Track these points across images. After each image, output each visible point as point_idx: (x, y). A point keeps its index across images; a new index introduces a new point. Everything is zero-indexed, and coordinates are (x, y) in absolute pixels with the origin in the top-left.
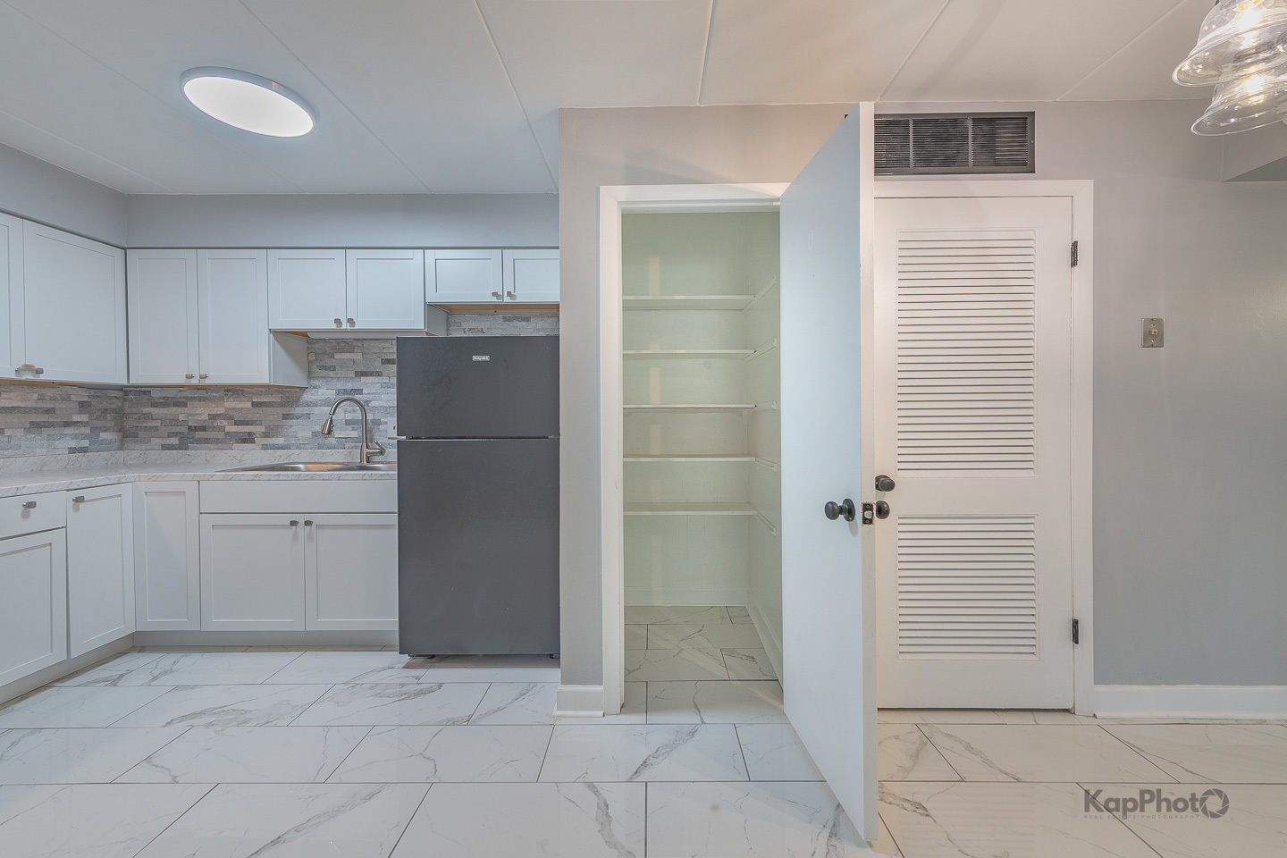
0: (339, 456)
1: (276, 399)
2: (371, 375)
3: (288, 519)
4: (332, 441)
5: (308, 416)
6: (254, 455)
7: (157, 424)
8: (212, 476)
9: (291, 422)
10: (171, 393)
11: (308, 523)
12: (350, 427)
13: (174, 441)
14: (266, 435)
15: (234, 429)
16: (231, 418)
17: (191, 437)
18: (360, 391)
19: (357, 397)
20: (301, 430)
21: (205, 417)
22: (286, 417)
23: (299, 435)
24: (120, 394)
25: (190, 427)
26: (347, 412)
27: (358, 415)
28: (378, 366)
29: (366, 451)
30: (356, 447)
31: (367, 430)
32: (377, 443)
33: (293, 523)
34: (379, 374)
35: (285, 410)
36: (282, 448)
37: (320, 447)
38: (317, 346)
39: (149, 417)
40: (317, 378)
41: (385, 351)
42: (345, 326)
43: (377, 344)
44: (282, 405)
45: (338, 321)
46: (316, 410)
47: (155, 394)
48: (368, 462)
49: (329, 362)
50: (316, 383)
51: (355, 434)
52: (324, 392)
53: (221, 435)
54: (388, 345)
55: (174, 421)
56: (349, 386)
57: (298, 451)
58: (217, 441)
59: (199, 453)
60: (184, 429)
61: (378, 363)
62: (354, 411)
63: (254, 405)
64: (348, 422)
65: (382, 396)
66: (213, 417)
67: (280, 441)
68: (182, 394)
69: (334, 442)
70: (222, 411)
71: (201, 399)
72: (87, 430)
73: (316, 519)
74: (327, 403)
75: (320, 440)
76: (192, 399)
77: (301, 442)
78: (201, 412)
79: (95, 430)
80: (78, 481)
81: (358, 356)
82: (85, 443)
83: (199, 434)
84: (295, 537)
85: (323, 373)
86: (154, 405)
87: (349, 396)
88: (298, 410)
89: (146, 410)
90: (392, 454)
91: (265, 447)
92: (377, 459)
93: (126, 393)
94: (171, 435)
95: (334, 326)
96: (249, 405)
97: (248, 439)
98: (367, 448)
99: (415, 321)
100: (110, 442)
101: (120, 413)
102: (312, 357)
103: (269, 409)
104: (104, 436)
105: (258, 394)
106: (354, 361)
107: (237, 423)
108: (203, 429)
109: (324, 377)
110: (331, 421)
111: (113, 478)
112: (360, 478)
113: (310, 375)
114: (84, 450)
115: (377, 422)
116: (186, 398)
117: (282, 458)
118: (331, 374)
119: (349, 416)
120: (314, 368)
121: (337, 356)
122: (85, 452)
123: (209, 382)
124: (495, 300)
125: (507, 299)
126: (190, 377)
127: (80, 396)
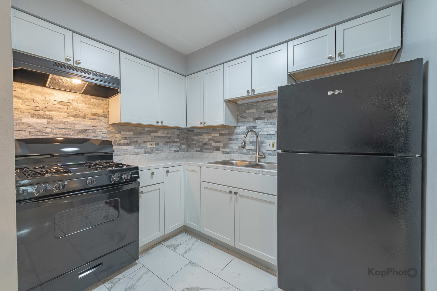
0: (247, 158)
1: (226, 132)
2: (260, 119)
3: (228, 189)
4: (245, 151)
5: (237, 139)
6: (220, 156)
7: (195, 142)
8: (204, 165)
9: (231, 142)
10: (199, 131)
11: (236, 193)
12: (251, 144)
13: (199, 149)
14: (224, 147)
15: (214, 144)
16: (214, 140)
17: (204, 148)
18: (255, 127)
19: (255, 130)
20: (235, 145)
21: (207, 140)
22: (230, 140)
23: (234, 148)
24: (187, 132)
25: (203, 144)
26: (251, 137)
27: (255, 139)
28: (263, 114)
29: (258, 156)
30: (254, 154)
31: (258, 145)
32: (262, 153)
33: (230, 192)
34: (263, 118)
35: (228, 137)
36: (228, 153)
37: (241, 153)
38: (240, 108)
39: (193, 140)
40: (240, 122)
41: (266, 106)
42: (251, 93)
43: (263, 104)
44: (229, 134)
45: (248, 92)
46: (240, 137)
47: (195, 131)
48: (259, 162)
49: (245, 115)
50: (240, 124)
51: (253, 148)
52: (242, 128)
53: (211, 147)
54: (267, 103)
55: (199, 141)
56: (251, 125)
57: (233, 155)
58: (209, 149)
59: (206, 154)
60: (202, 144)
61: (263, 113)
62: (253, 137)
63: (221, 135)
64: (251, 142)
65: (265, 129)
66: (209, 140)
67: (227, 150)
68: (201, 131)
69: (246, 151)
70: (211, 137)
71: (206, 133)
72: (179, 144)
73: (240, 192)
74: (243, 133)
75: (241, 150)
76: (204, 133)
77: (234, 151)
78: (205, 138)
79: (181, 144)
80: (168, 164)
81: (255, 111)
82: (178, 149)
83: (206, 147)
84: (231, 199)
85: (242, 120)
86: (195, 136)
87: (251, 130)
88: (234, 137)
89: (193, 137)
90: (274, 159)
91: (223, 152)
92: (262, 160)
93: (189, 131)
94: (199, 146)
95: (246, 94)
96: (218, 135)
97: (218, 149)
98: (258, 155)
100: (184, 149)
101: (187, 138)
102: (238, 113)
103: (224, 136)
104: (183, 146)
105: (221, 130)
106: (253, 113)
107: (215, 142)
108: (206, 144)
109: (242, 122)
110: (245, 141)
111: (178, 163)
112: (257, 172)
113: (238, 121)
114: (178, 151)
115: (262, 142)
116: (202, 132)
117: (228, 158)
118: (245, 120)
119: (251, 139)
120: (239, 118)
121: (247, 111)
122: (179, 152)
123: (206, 125)
124: (329, 61)
125: (338, 59)
126: (201, 123)
127: (177, 132)
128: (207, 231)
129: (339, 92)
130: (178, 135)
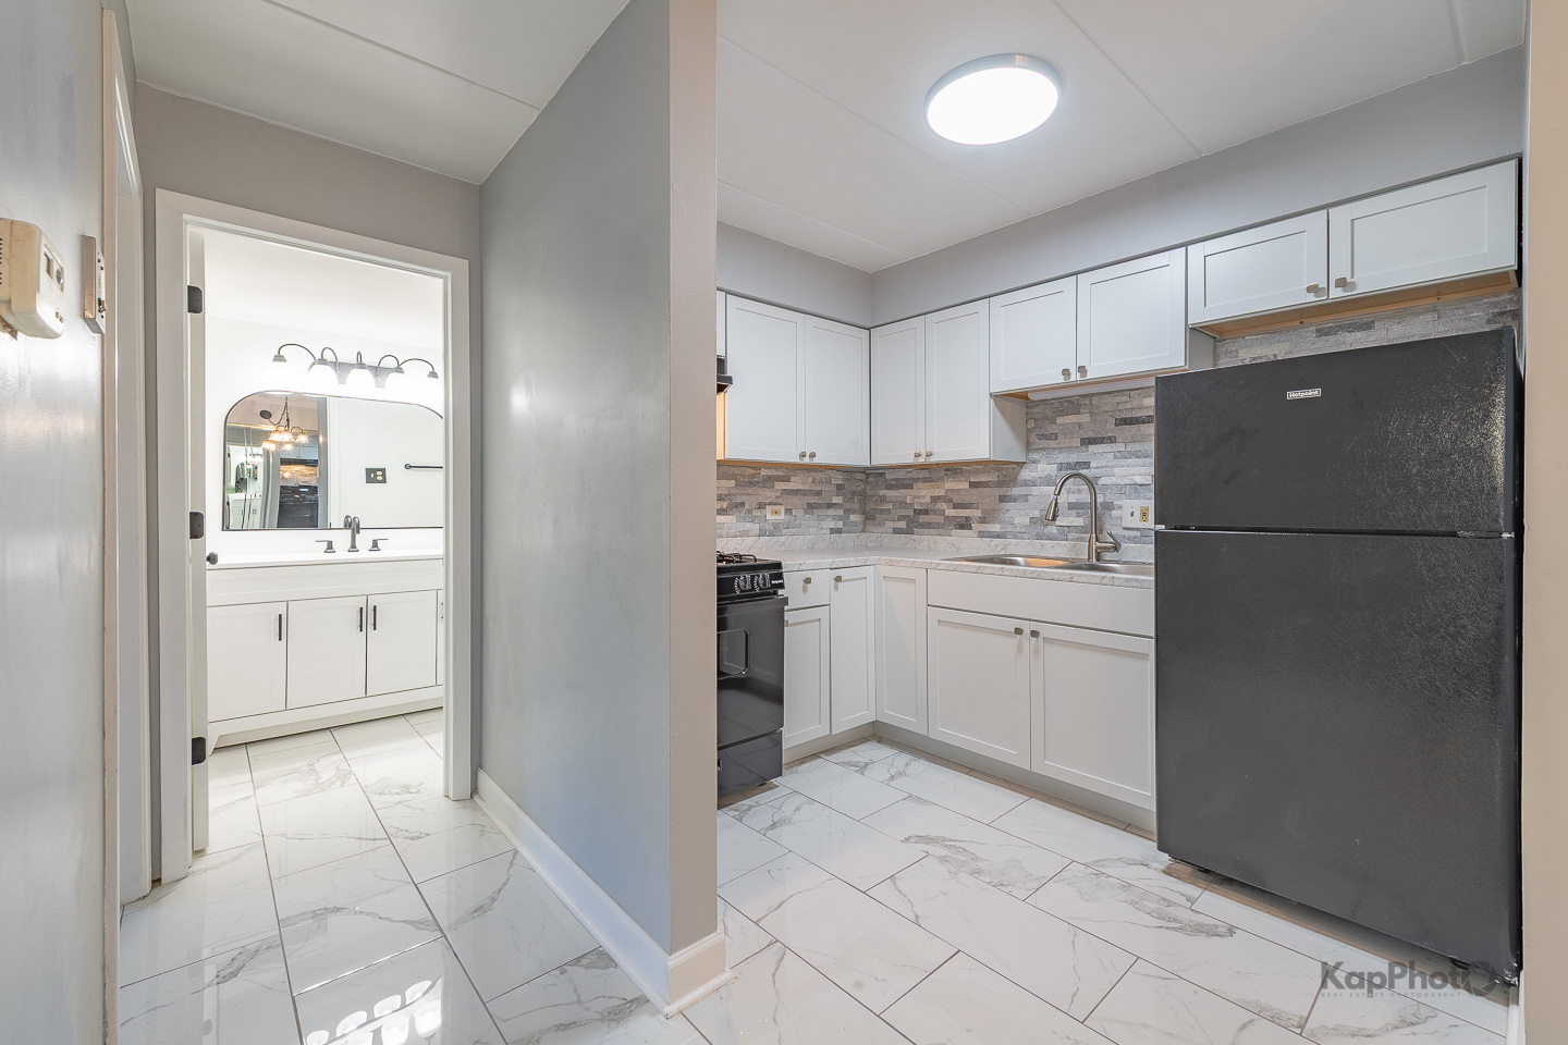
0: (1061, 549)
1: (992, 477)
2: (1102, 443)
3: (1011, 625)
4: (1052, 529)
5: (1025, 498)
6: (970, 543)
7: (890, 506)
8: (938, 564)
9: (1008, 505)
10: (901, 474)
11: (1034, 634)
12: (1074, 512)
13: (903, 525)
14: (983, 520)
15: (951, 512)
16: (950, 500)
17: (916, 521)
18: (1087, 465)
19: (1084, 472)
20: (1018, 515)
21: (928, 500)
22: (1003, 499)
23: (1016, 521)
24: (863, 476)
25: (915, 510)
26: (1076, 493)
27: (1086, 497)
28: (1110, 429)
29: (1095, 545)
30: (1082, 539)
31: (1097, 515)
32: (1110, 535)
33: (1018, 631)
34: (1112, 440)
35: (1001, 491)
36: (998, 537)
37: (1039, 537)
38: (1036, 410)
39: (883, 499)
40: (1036, 450)
41: (1121, 407)
42: (1075, 377)
43: (1110, 399)
44: (999, 484)
45: (1066, 372)
46: (1035, 490)
47: (889, 476)
48: (1098, 560)
49: (1051, 429)
50: (1036, 456)
51: (1080, 522)
52: (1044, 467)
53: (941, 519)
54: (1124, 399)
55: (903, 504)
56: (1074, 458)
57: (1015, 541)
58: (938, 526)
59: (923, 539)
60: (911, 513)
61: (1111, 425)
62: (1079, 491)
63: (973, 485)
64: (1072, 506)
65: (1116, 470)
66: (935, 499)
67: (996, 528)
68: (909, 475)
69: (1055, 531)
70: (942, 492)
71: (924, 480)
72: (841, 512)
73: (1045, 630)
74: (1048, 481)
75: (1039, 528)
76: (917, 480)
77: (1018, 530)
78: (923, 494)
79: (847, 511)
80: (839, 561)
81: (1085, 418)
82: (840, 524)
83: (923, 518)
84: (1020, 648)
85: (1044, 443)
86: (888, 487)
87: (1075, 472)
88: (1016, 491)
89: (882, 492)
90: (1146, 553)
91: (982, 534)
92: (1107, 556)
93: (868, 476)
94: (902, 518)
95: (1061, 379)
96: (966, 485)
97: (965, 525)
98: (1097, 540)
99: (1172, 357)
100: (855, 524)
101: (863, 496)
102: (1031, 424)
103: (986, 490)
104: (854, 518)
105: (975, 473)
106: (1080, 425)
107: (956, 506)
108: (926, 512)
109: (1044, 449)
110: (1056, 503)
111: (861, 559)
112: (1098, 581)
113: (1029, 447)
114: (839, 531)
115: (1109, 506)
116: (912, 479)
117: (999, 549)
118: (1052, 444)
119: (1073, 498)
120: (1033, 438)
121: (1060, 420)
122: (841, 533)
123: (933, 460)
124: (1311, 298)
125: (1337, 293)
126: (918, 455)
127: (838, 479)
128: (945, 732)
129: (1315, 393)
130: (839, 487)
